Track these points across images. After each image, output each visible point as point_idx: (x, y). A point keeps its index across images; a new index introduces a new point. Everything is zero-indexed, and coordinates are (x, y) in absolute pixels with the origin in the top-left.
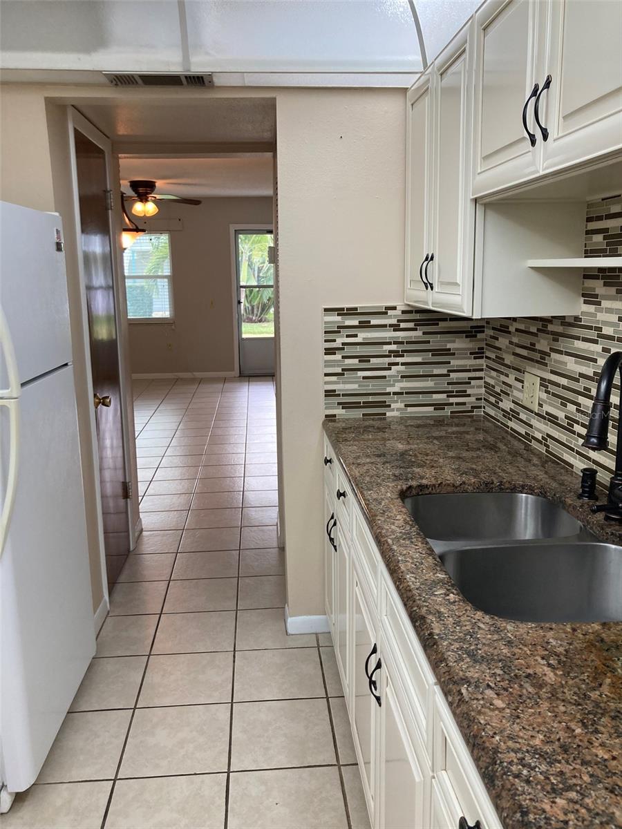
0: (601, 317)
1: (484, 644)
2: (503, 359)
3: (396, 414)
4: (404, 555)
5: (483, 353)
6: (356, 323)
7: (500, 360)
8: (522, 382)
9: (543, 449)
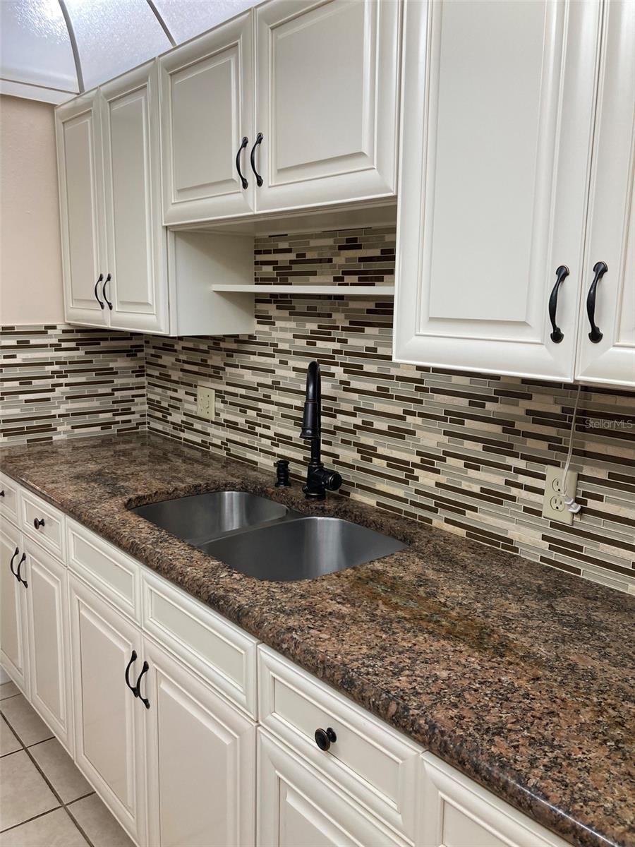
0: (276, 335)
1: (285, 602)
2: (170, 376)
3: (62, 437)
4: (172, 554)
5: (144, 371)
6: (14, 343)
7: (166, 377)
8: (195, 395)
9: (224, 453)
